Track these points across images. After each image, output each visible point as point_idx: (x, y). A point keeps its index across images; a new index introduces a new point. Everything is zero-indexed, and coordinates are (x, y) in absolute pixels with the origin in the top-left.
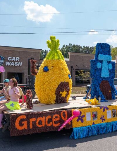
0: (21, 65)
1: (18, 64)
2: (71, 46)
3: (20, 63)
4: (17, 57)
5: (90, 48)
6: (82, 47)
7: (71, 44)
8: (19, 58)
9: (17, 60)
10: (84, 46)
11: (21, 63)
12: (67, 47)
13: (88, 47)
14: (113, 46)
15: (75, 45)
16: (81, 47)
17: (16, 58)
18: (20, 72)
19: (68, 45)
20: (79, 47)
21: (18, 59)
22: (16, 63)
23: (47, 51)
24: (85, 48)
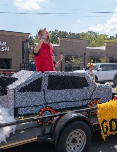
0: (8, 51)
1: (5, 49)
2: (57, 32)
3: (7, 48)
4: (4, 41)
5: (76, 34)
6: (69, 34)
7: (57, 30)
8: (6, 43)
9: (4, 45)
10: (70, 33)
11: (9, 48)
12: (53, 33)
13: (75, 34)
14: (98, 33)
15: (61, 31)
16: (67, 34)
17: (2, 43)
18: (7, 58)
19: (54, 31)
20: (65, 33)
21: (4, 43)
22: (2, 48)
23: (33, 37)
24: (71, 35)
